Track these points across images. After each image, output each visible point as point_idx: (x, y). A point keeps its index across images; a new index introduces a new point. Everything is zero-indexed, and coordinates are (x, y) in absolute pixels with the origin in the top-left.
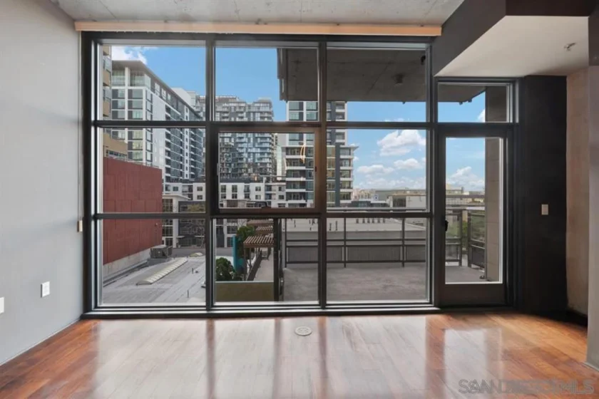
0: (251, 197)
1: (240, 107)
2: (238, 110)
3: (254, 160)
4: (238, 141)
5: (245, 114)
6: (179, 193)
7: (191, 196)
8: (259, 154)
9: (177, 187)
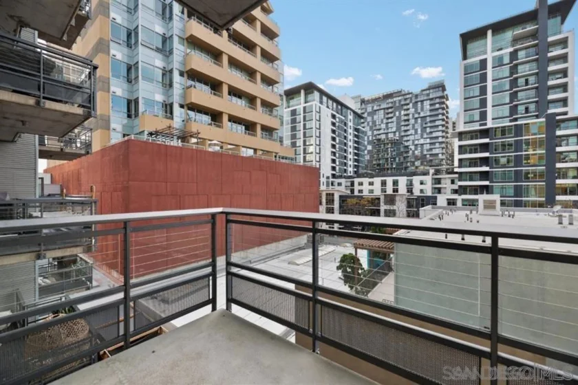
0: (414, 191)
1: (406, 99)
2: (403, 103)
3: (422, 152)
4: (403, 134)
5: (411, 105)
6: (342, 188)
7: (352, 191)
8: (428, 145)
9: (341, 183)
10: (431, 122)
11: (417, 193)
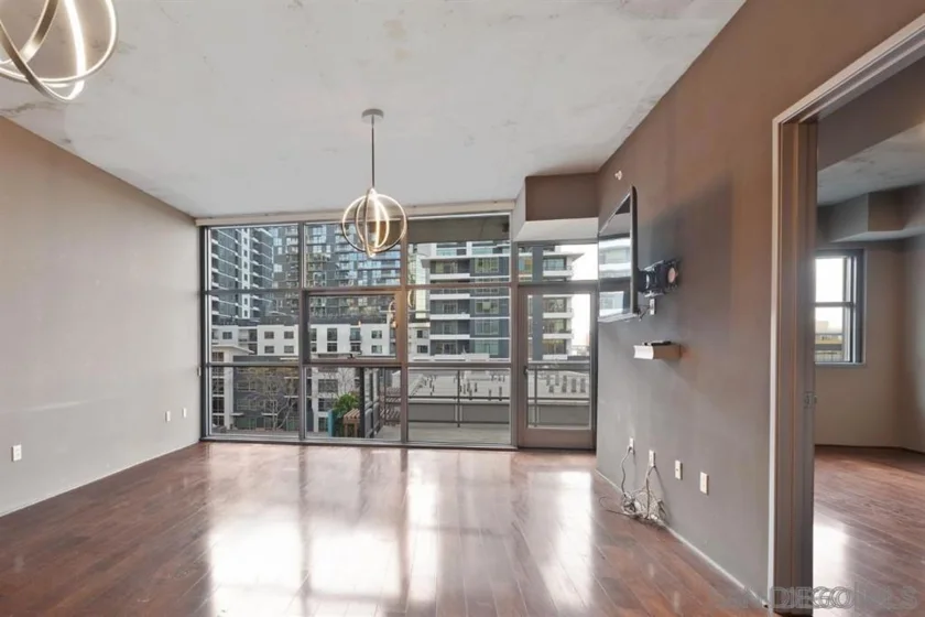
0: (362, 348)
4: (338, 249)
6: (234, 343)
7: (253, 347)
8: (379, 272)
9: (230, 333)
11: (366, 350)
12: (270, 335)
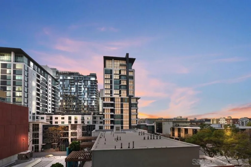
0: (85, 122)
1: (80, 78)
2: (79, 79)
3: (87, 104)
4: (79, 94)
5: (82, 81)
6: (44, 121)
7: (51, 122)
8: (90, 101)
9: (44, 118)
10: (91, 91)
12: (57, 118)
